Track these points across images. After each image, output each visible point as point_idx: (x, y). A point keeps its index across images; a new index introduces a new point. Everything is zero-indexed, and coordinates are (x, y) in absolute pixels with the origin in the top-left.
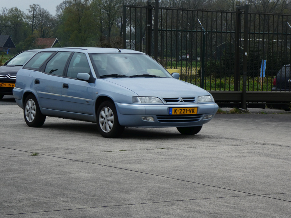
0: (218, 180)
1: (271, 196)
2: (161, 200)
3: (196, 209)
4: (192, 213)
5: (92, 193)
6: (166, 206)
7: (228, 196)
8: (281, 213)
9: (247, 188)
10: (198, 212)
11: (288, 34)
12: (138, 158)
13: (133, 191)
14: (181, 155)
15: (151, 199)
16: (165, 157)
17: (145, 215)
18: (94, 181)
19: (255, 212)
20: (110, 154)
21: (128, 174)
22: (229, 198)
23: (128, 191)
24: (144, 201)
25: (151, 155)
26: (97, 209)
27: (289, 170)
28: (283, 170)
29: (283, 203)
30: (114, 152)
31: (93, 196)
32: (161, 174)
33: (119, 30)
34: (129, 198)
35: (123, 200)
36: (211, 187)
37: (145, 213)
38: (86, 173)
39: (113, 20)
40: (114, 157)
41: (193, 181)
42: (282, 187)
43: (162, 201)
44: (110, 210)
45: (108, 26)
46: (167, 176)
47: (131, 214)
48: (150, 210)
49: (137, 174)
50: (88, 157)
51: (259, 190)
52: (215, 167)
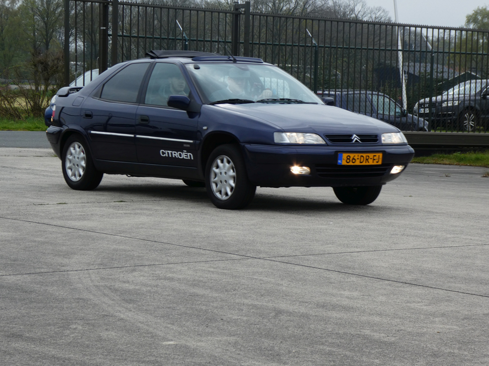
0: (201, 240)
1: (277, 259)
2: (116, 265)
3: (167, 276)
4: (162, 281)
5: (12, 257)
6: (123, 272)
7: (216, 259)
8: (290, 280)
9: (243, 250)
10: (171, 279)
11: (308, 46)
12: (84, 213)
13: (75, 254)
14: (149, 209)
15: (101, 264)
16: (125, 212)
17: (91, 284)
18: (17, 241)
19: (254, 279)
20: (43, 208)
21: (68, 233)
22: (216, 262)
23: (67, 255)
24: (91, 267)
25: (105, 209)
26: (19, 277)
27: (304, 228)
28: (296, 227)
29: (293, 267)
30: (48, 205)
31: (14, 261)
32: (117, 233)
33: (61, 46)
34: (68, 262)
35: (59, 265)
36: (191, 249)
37: (92, 281)
38: (4, 232)
39: (53, 31)
40: (48, 212)
41: (165, 241)
42: (293, 248)
43: (118, 266)
44: (39, 278)
45: (44, 41)
46: (127, 236)
47: (71, 283)
48: (99, 278)
49: (81, 233)
50: (8, 212)
51: (260, 252)
52: (198, 223)
